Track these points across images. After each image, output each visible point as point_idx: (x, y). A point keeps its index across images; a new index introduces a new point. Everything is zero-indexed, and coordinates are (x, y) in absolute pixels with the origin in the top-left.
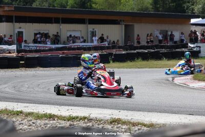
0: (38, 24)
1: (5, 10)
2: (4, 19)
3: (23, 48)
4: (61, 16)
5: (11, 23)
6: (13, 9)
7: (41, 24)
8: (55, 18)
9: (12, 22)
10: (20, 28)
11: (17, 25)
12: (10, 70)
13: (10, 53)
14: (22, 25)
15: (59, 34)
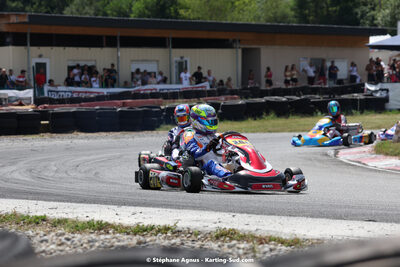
0: (75, 49)
1: (11, 21)
2: (8, 40)
3: (46, 95)
4: (118, 33)
5: (22, 48)
6: (26, 20)
7: (80, 49)
8: (107, 37)
9: (25, 44)
10: (40, 56)
11: (35, 50)
12: (21, 137)
13: (21, 104)
14: (44, 50)
15: (116, 68)
